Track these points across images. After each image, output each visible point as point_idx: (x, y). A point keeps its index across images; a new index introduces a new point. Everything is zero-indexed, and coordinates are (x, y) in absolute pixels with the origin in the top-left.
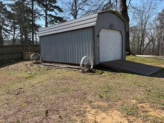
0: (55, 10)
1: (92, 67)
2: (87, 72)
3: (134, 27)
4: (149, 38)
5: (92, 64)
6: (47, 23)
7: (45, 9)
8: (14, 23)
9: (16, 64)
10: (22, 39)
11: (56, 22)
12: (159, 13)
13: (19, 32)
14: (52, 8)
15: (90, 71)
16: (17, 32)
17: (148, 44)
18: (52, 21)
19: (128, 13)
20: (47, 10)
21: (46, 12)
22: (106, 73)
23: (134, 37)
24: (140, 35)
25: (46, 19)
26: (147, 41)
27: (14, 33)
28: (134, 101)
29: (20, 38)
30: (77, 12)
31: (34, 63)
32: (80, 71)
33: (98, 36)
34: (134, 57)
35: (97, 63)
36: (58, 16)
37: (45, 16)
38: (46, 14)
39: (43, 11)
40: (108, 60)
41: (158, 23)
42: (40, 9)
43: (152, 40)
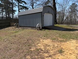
0: (23, 3)
1: (41, 28)
2: (39, 30)
3: (60, 11)
4: (66, 17)
5: (41, 27)
6: (19, 9)
7: (18, 2)
8: (3, 9)
9: (8, 28)
10: (6, 17)
11: (24, 9)
12: (71, 6)
13: (5, 13)
14: (21, 2)
15: (40, 29)
16: (4, 13)
17: (66, 20)
18: (22, 8)
19: (56, 6)
20: (19, 3)
21: (18, 4)
22: (46, 30)
23: (59, 16)
24: (62, 15)
25: (19, 7)
26: (65, 18)
27: (3, 14)
28: (55, 37)
29: (5, 16)
30: (33, 4)
31: (16, 27)
32: (37, 29)
33: (43, 16)
34: (58, 25)
35: (43, 27)
36: (24, 6)
37: (18, 6)
38: (19, 5)
39: (17, 3)
40: (47, 26)
41: (70, 10)
42: (15, 2)
43: (67, 18)
